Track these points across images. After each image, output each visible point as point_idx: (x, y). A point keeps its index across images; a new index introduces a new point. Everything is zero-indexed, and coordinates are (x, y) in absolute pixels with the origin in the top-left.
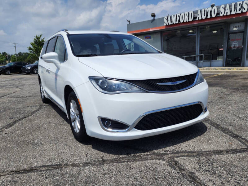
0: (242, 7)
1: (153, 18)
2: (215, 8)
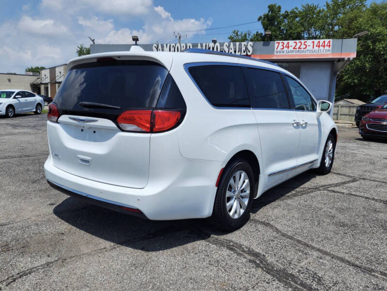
0: (246, 48)
1: (134, 42)
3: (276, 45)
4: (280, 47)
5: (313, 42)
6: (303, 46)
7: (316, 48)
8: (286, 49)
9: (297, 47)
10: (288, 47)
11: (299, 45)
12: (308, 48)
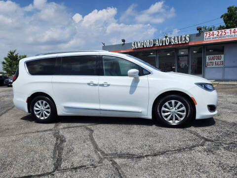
0: (185, 39)
1: (123, 43)
2: (168, 38)
3: (205, 35)
4: (208, 35)
5: (231, 30)
6: (223, 33)
7: (233, 34)
8: (211, 36)
9: (219, 34)
10: (213, 35)
11: (220, 33)
12: (227, 34)
